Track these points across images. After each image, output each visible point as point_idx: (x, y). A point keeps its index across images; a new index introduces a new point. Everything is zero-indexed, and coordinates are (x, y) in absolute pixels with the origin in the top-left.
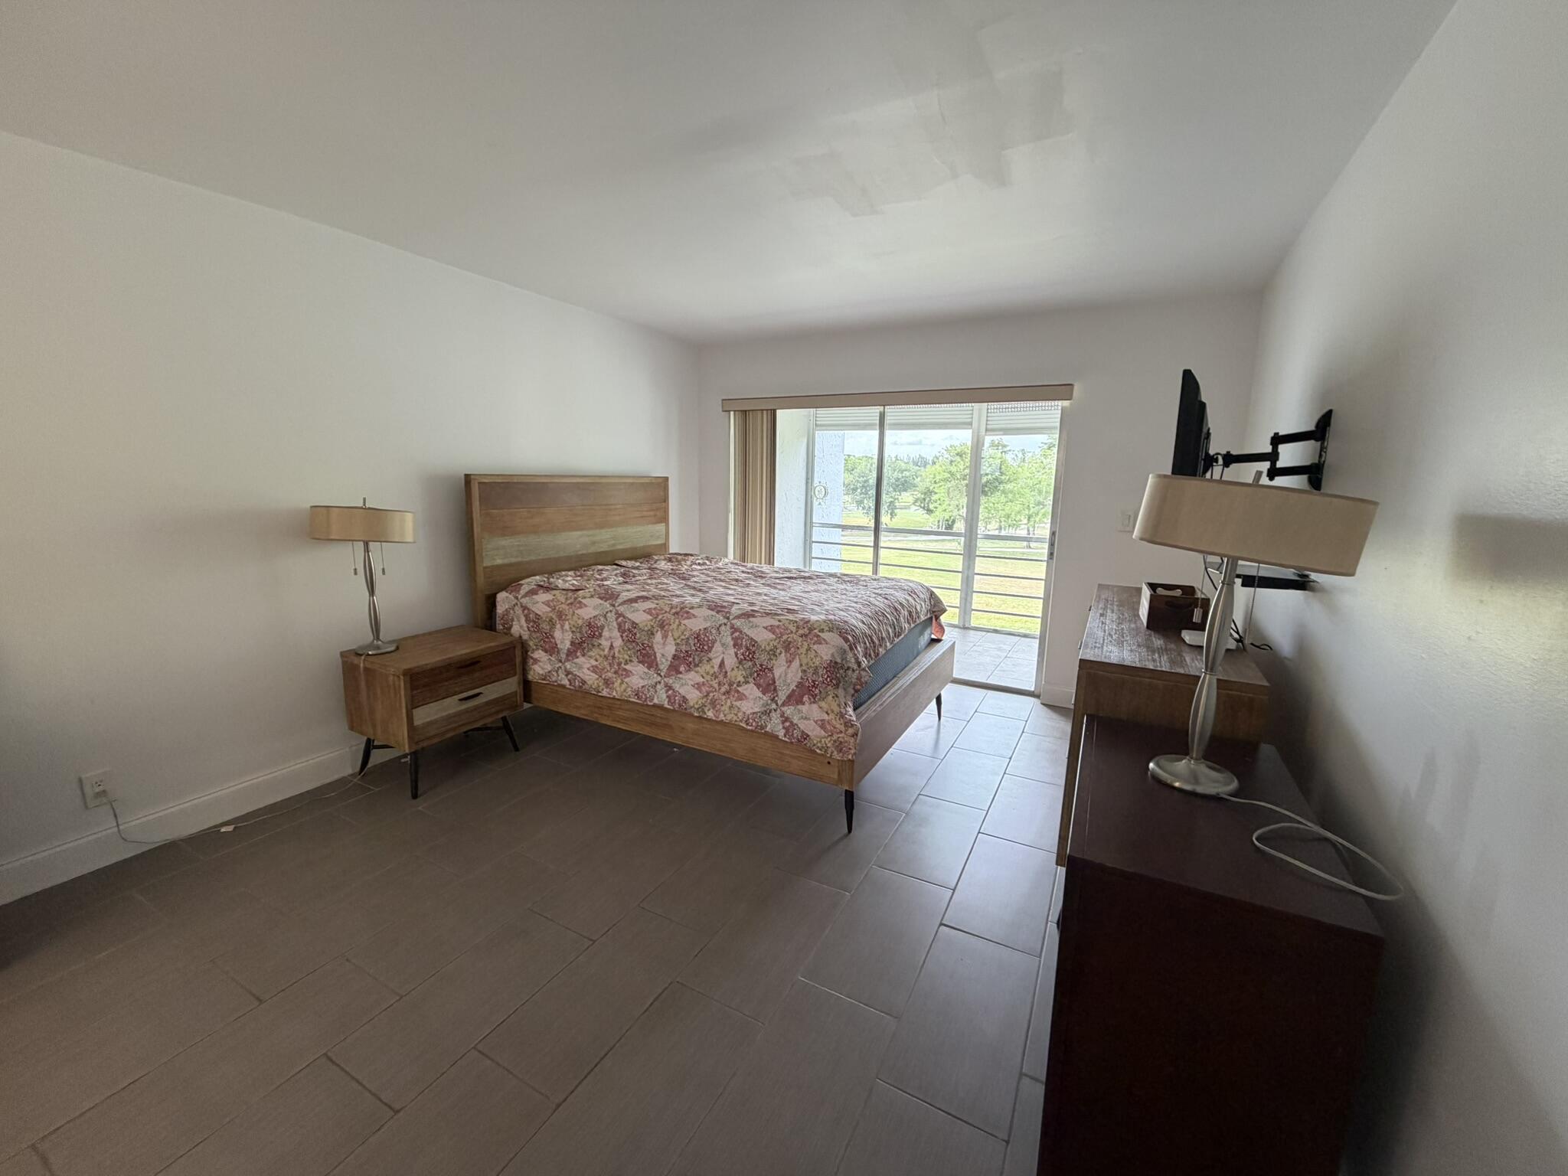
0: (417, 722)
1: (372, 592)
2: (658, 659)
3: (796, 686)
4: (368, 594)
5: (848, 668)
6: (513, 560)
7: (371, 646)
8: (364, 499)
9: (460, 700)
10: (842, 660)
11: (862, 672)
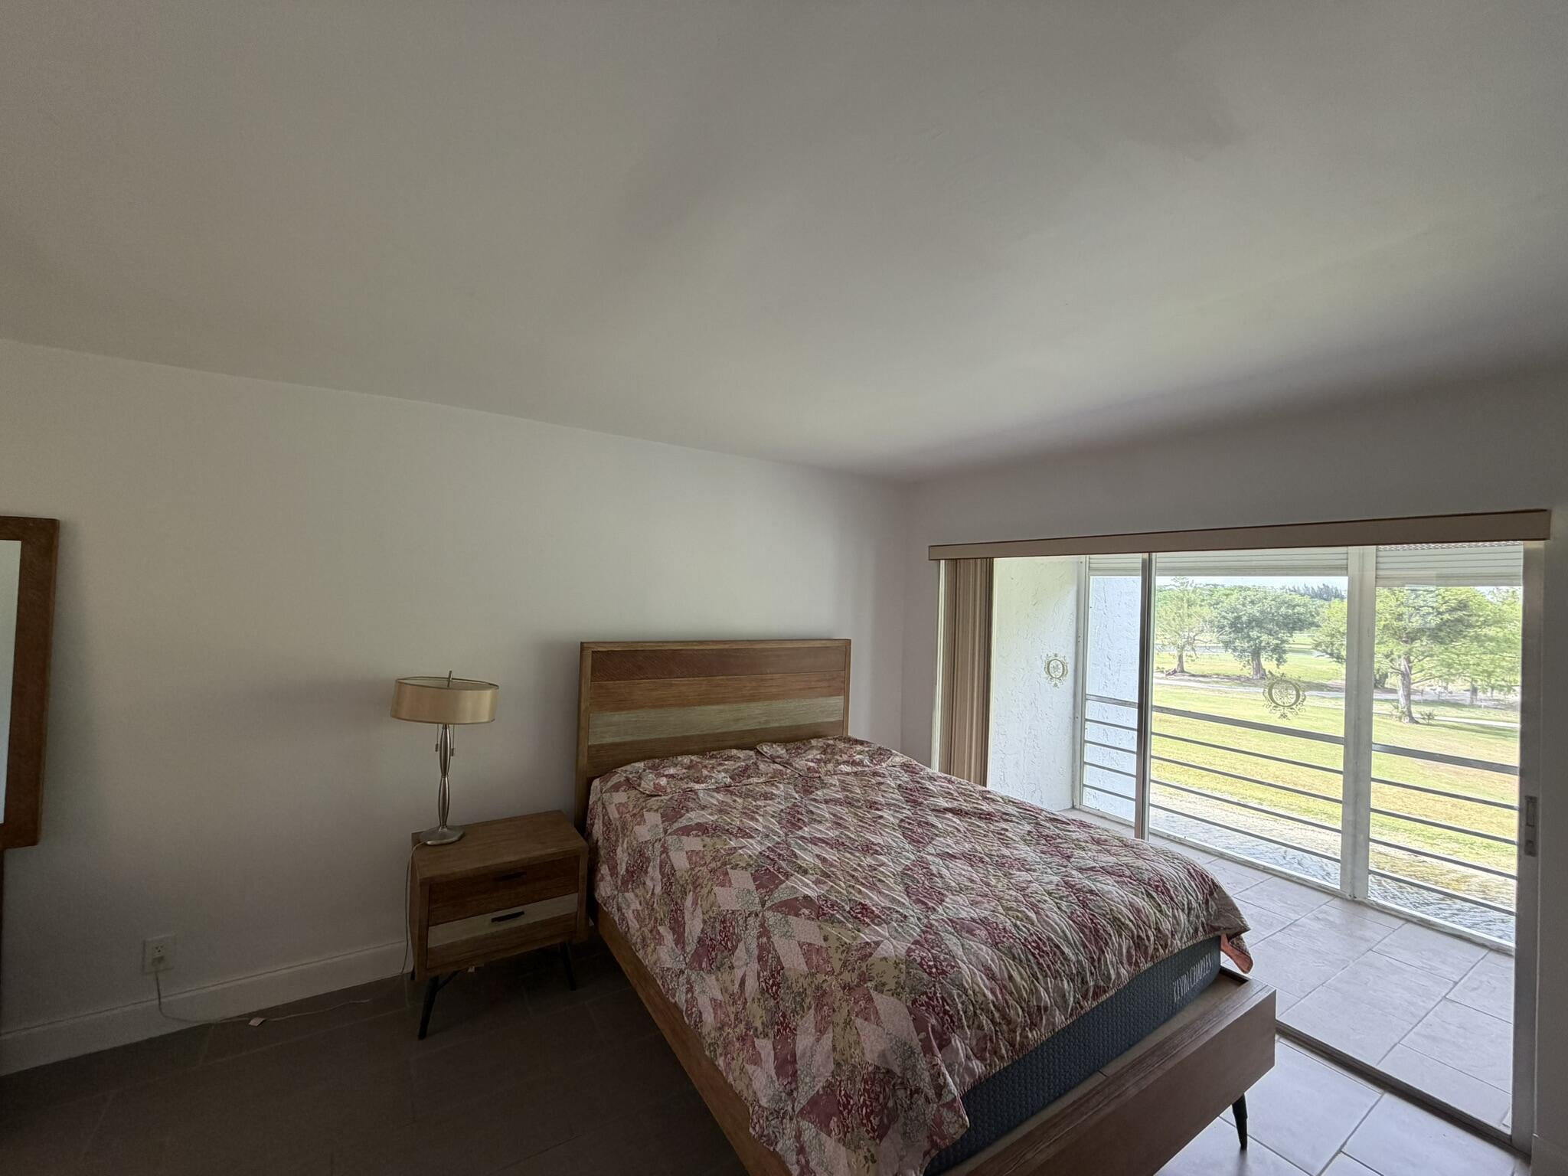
0: (432, 943)
1: (444, 772)
2: (686, 935)
3: (823, 1088)
4: (440, 774)
5: (918, 1091)
6: (629, 738)
7: (431, 833)
8: (451, 672)
9: (494, 920)
10: (905, 1069)
11: (944, 1112)
